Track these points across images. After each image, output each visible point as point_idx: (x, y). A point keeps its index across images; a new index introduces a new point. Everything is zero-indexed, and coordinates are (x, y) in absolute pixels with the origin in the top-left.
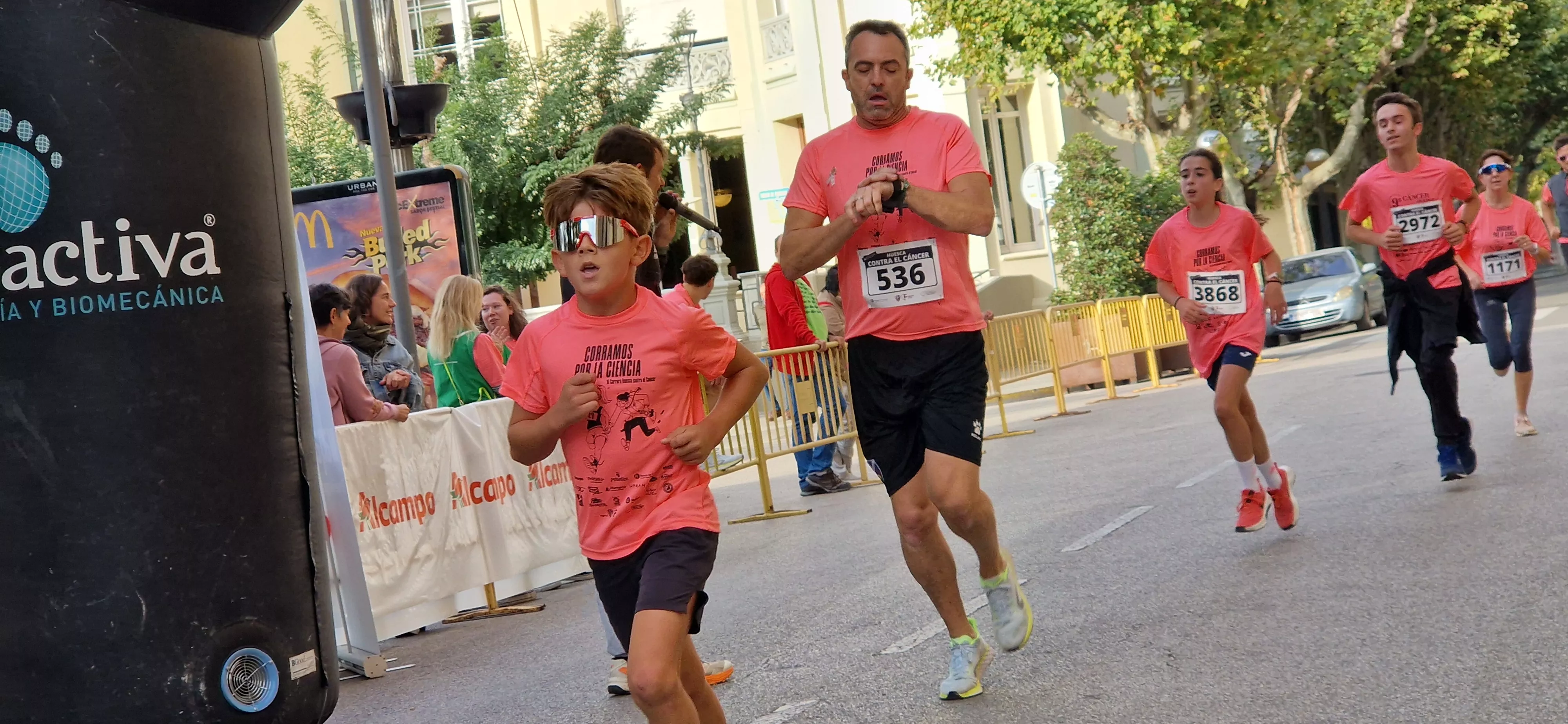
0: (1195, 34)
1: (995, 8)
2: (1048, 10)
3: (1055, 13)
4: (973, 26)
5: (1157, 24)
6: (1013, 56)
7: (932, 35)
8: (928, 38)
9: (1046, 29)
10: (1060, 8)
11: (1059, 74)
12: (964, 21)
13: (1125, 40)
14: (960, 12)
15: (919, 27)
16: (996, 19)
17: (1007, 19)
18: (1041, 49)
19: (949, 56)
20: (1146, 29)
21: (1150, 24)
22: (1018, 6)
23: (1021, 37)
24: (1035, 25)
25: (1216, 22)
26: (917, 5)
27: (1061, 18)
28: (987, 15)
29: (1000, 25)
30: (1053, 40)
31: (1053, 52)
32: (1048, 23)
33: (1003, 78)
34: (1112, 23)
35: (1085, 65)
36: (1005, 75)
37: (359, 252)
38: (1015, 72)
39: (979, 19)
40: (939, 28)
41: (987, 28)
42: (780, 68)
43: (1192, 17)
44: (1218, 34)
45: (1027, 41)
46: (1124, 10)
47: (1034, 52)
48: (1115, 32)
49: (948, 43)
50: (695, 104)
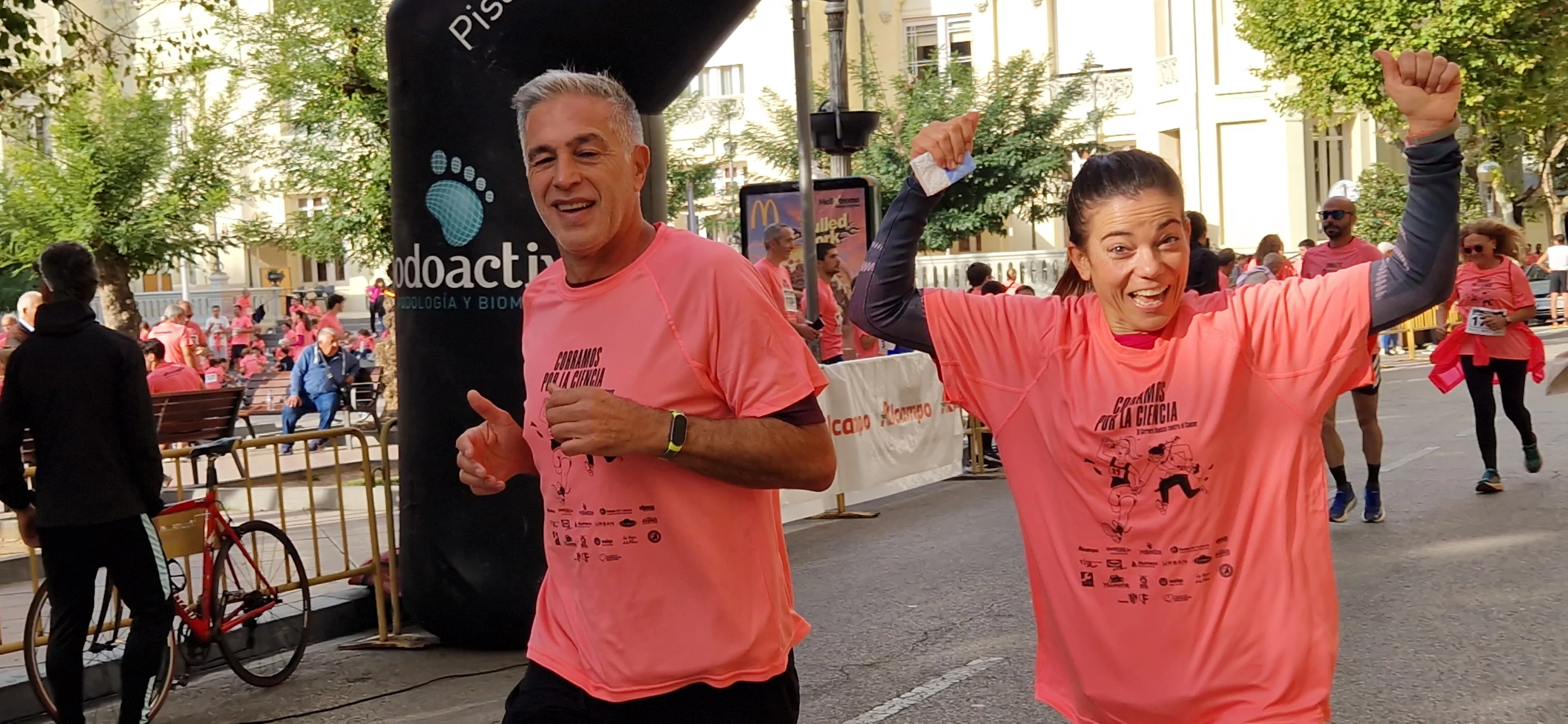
0: (1481, 91)
1: (1326, 63)
2: (1366, 66)
3: (1372, 69)
4: (1309, 75)
8: (1277, 80)
9: (1364, 80)
10: (1376, 66)
12: (1302, 70)
14: (1300, 64)
15: (1271, 71)
16: (1328, 69)
17: (1335, 71)
18: (1359, 94)
19: (1290, 94)
22: (1344, 62)
23: (1345, 85)
24: (1356, 76)
25: (1499, 82)
26: (1269, 56)
27: (1376, 73)
28: (1320, 67)
29: (1330, 75)
30: (1369, 89)
31: (1368, 97)
32: (1366, 76)
33: (1329, 114)
35: (1392, 109)
36: (1331, 111)
40: (1283, 74)
41: (1319, 77)
43: (1479, 78)
45: (1349, 88)
47: (1353, 97)
49: (1291, 85)
50: (1097, 118)
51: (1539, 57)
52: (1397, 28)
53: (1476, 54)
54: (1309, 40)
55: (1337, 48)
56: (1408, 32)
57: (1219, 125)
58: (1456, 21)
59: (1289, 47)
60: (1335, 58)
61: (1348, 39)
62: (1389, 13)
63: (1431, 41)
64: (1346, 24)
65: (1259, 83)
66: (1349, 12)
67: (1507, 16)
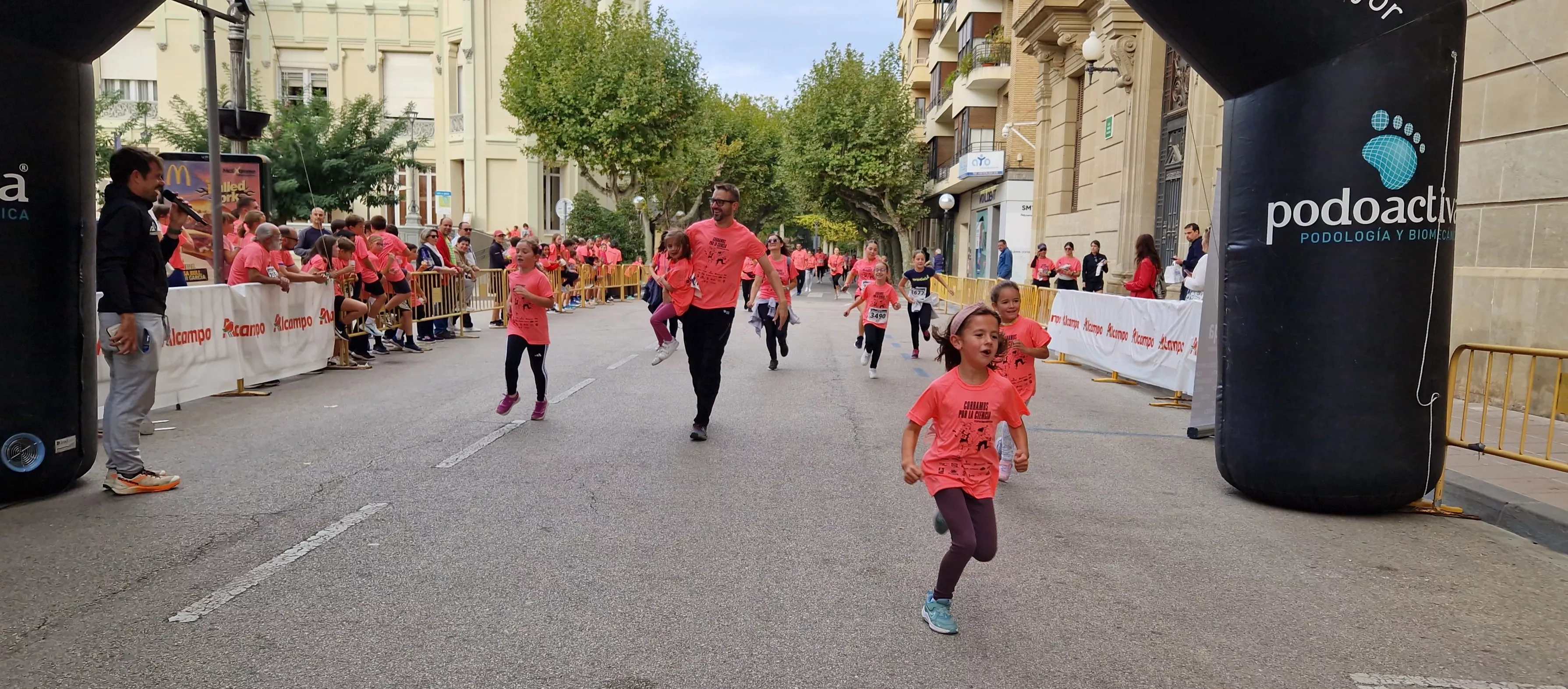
1: (555, 129)
2: (578, 134)
3: (581, 136)
4: (544, 135)
5: (623, 149)
6: (561, 151)
7: (526, 135)
8: (524, 136)
9: (575, 142)
11: (579, 162)
12: (540, 132)
13: (609, 153)
14: (539, 127)
15: (520, 130)
16: (555, 133)
17: (559, 134)
18: (572, 150)
19: (531, 145)
20: (618, 150)
21: (621, 148)
22: (565, 130)
23: (565, 143)
24: (571, 139)
26: (521, 121)
28: (551, 132)
29: (556, 137)
30: (578, 147)
31: (577, 152)
32: (577, 140)
34: (604, 145)
35: (590, 160)
36: (556, 158)
37: (204, 190)
38: (560, 158)
39: (547, 132)
40: (528, 133)
41: (551, 137)
42: (456, 137)
44: (648, 157)
45: (567, 145)
46: (609, 140)
47: (569, 151)
48: (605, 149)
49: (533, 140)
50: (413, 146)
51: (670, 141)
52: (595, 114)
53: (637, 135)
54: (545, 114)
55: (561, 122)
56: (601, 117)
57: (487, 159)
58: (628, 114)
59: (533, 117)
60: (560, 127)
61: (567, 116)
62: (592, 104)
63: (614, 123)
64: (566, 107)
65: (513, 137)
66: (569, 101)
67: (655, 115)
